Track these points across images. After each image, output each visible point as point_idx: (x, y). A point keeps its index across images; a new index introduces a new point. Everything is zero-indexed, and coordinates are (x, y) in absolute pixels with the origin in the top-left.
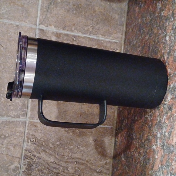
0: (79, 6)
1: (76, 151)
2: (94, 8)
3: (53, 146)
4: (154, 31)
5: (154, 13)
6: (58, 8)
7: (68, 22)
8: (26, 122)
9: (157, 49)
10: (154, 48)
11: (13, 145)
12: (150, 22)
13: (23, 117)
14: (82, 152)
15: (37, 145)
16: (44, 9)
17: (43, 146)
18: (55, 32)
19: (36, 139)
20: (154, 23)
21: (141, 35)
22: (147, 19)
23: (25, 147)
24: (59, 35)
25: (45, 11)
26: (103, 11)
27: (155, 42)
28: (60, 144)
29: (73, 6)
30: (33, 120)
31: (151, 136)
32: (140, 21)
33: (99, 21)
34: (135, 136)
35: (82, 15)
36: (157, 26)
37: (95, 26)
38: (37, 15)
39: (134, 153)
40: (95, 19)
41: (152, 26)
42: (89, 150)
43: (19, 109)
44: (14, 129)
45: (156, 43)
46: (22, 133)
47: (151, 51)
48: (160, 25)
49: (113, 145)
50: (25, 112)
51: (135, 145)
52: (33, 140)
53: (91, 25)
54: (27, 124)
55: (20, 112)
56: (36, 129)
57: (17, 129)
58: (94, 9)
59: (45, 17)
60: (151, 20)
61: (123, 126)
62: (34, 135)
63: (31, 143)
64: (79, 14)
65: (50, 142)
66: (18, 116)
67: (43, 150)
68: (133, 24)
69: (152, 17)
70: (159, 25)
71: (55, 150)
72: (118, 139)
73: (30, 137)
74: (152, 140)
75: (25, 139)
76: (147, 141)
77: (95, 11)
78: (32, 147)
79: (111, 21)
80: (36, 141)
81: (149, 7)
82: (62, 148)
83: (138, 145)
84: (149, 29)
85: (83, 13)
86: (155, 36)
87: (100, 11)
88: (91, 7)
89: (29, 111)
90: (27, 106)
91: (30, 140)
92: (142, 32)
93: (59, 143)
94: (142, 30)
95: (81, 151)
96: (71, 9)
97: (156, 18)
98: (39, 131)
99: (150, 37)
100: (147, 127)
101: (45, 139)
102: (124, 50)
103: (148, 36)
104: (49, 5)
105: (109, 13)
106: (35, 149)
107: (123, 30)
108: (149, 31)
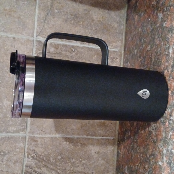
0: (77, 15)
1: (78, 165)
2: (92, 17)
3: (54, 161)
4: (156, 41)
5: (155, 23)
6: (55, 19)
8: (25, 137)
9: (160, 61)
10: (156, 59)
11: (14, 162)
12: (151, 32)
13: (23, 132)
14: (85, 166)
15: (38, 160)
16: (42, 20)
17: (45, 161)
18: (53, 43)
19: (37, 154)
20: (156, 34)
21: (142, 45)
23: (26, 163)
24: (57, 46)
25: (42, 23)
26: (101, 20)
27: (157, 53)
28: (62, 158)
29: (70, 16)
30: (33, 134)
31: (156, 152)
32: (140, 30)
33: (98, 30)
34: (139, 150)
35: (80, 25)
36: (158, 37)
38: (34, 26)
39: (139, 167)
40: (94, 28)
41: (153, 37)
42: (91, 163)
43: (18, 124)
44: (14, 145)
45: (158, 54)
46: (22, 149)
47: (153, 62)
48: (162, 36)
49: (116, 156)
50: (25, 127)
51: (140, 159)
52: (34, 156)
54: (27, 139)
55: (20, 127)
56: (37, 144)
57: (17, 144)
58: (92, 19)
59: (43, 28)
60: (152, 30)
61: (125, 138)
62: (35, 151)
63: (32, 158)
64: (77, 24)
65: (51, 156)
66: (17, 132)
67: (44, 165)
68: (133, 32)
69: (153, 27)
70: (161, 36)
71: (56, 165)
72: (120, 150)
73: (31, 152)
74: (157, 155)
75: (25, 155)
76: (153, 157)
77: (93, 20)
78: (32, 163)
79: (110, 29)
80: (36, 156)
81: (149, 16)
82: (63, 162)
83: (142, 159)
84: (150, 39)
85: (81, 23)
86: (157, 47)
87: (99, 19)
88: (89, 16)
89: (28, 125)
90: (26, 121)
91: (31, 156)
92: (143, 42)
93: (60, 157)
94: (143, 40)
95: (83, 165)
96: (69, 19)
97: (157, 28)
98: (40, 146)
99: (152, 47)
100: (151, 141)
101: (46, 153)
102: (124, 58)
103: (150, 46)
104: (46, 16)
105: (107, 22)
106: (36, 164)
107: (122, 39)
108: (150, 41)
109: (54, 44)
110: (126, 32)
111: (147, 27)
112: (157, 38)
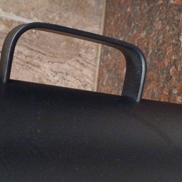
4: (156, 26)
7: (24, 5)
9: (162, 54)
10: (156, 51)
12: (147, 13)
18: (4, 19)
20: (156, 15)
21: (133, 31)
22: (142, 8)
24: (10, 22)
27: (158, 42)
32: (129, 10)
33: (69, 6)
36: (161, 19)
37: (63, 14)
40: (63, 4)
41: (151, 19)
45: (159, 44)
48: (166, 18)
53: (58, 12)
60: (150, 10)
68: (118, 13)
69: (151, 5)
70: (164, 17)
84: (146, 22)
86: (158, 33)
92: (134, 27)
94: (133, 24)
99: (148, 34)
102: (102, 49)
103: (145, 32)
108: (146, 25)
109: (6, 20)
110: (106, 14)
111: (141, 6)
112: (159, 21)
